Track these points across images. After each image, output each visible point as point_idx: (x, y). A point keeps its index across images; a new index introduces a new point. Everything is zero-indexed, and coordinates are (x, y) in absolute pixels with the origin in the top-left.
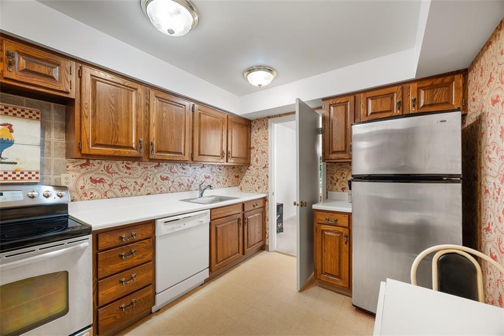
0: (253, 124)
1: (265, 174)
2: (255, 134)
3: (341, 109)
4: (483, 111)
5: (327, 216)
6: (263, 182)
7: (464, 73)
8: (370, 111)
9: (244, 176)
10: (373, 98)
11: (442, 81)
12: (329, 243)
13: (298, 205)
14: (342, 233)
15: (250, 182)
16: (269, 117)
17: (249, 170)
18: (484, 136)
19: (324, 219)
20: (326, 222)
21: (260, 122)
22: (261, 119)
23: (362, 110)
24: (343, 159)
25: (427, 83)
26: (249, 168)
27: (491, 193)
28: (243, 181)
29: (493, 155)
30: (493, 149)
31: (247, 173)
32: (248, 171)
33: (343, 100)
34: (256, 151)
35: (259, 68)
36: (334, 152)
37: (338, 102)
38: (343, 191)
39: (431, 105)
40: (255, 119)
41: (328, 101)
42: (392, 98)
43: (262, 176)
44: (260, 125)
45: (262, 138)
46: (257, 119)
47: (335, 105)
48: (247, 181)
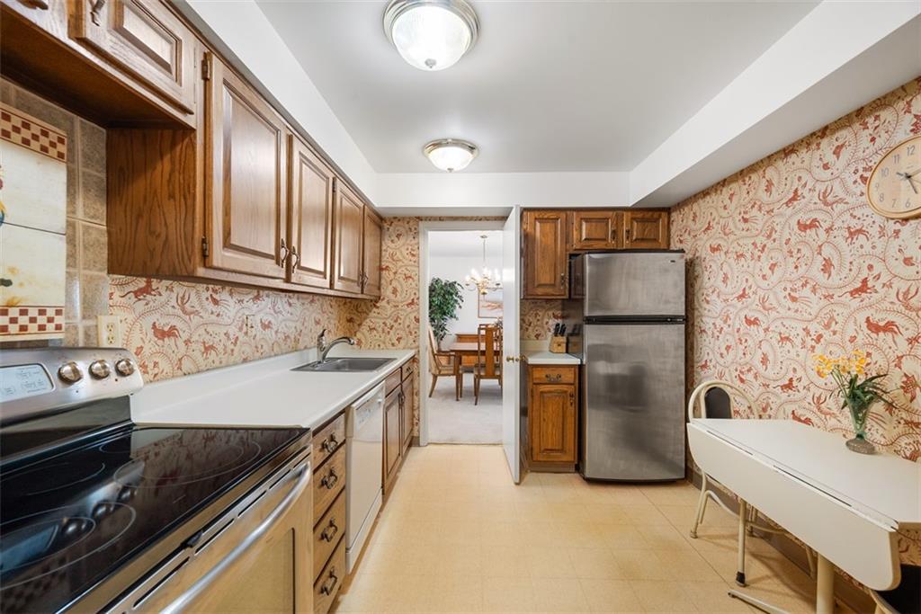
0: (386, 226)
1: (412, 316)
2: (390, 244)
3: (548, 227)
4: (697, 255)
5: (548, 372)
6: (407, 330)
7: (668, 210)
8: (584, 237)
9: (365, 319)
10: (587, 220)
11: (652, 216)
12: (550, 409)
13: (517, 360)
14: (566, 392)
15: (380, 330)
16: (420, 218)
17: (378, 308)
18: (699, 280)
19: (544, 376)
20: (546, 380)
21: (400, 223)
22: (404, 218)
23: (575, 233)
24: (553, 295)
25: (640, 215)
26: (378, 305)
27: (710, 333)
28: (364, 329)
29: (713, 297)
30: (713, 292)
31: (372, 314)
32: (375, 310)
33: (552, 215)
34: (392, 276)
35: (457, 143)
36: (540, 285)
37: (546, 217)
38: (537, 339)
39: (643, 240)
40: (392, 216)
41: (532, 213)
42: (607, 224)
43: (405, 318)
44: (402, 230)
45: (405, 252)
46: (395, 218)
47: (541, 220)
48: (371, 329)
